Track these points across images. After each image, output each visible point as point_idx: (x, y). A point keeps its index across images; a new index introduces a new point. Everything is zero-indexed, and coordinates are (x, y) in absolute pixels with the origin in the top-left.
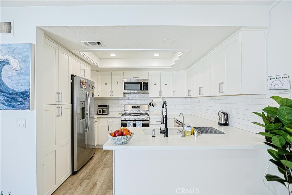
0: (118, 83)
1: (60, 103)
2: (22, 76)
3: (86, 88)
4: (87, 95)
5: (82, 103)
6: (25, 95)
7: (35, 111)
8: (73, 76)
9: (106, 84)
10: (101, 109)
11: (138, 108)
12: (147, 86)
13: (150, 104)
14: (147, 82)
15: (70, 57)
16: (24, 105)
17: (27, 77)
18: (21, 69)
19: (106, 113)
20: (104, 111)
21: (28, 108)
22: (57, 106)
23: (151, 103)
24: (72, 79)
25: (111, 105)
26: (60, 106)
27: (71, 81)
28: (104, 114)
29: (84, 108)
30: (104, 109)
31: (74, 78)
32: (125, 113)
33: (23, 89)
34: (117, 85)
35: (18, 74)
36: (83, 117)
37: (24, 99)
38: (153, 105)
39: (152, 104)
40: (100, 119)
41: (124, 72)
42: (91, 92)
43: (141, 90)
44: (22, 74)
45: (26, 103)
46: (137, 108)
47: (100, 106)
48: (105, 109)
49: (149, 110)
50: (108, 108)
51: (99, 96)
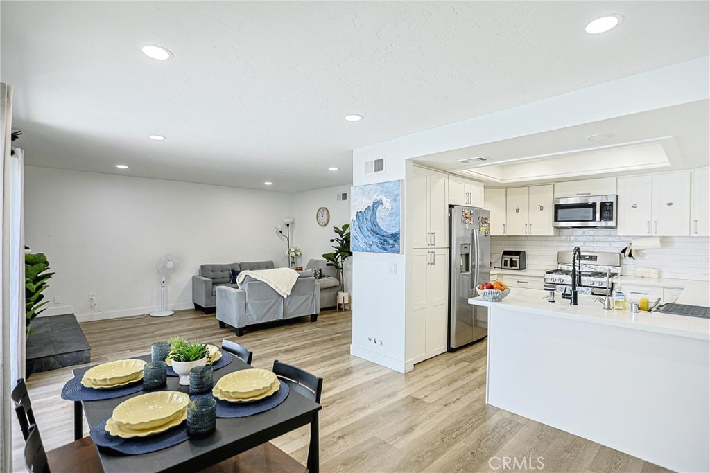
0: (541, 208)
1: (433, 246)
2: (393, 217)
3: (472, 222)
4: (473, 233)
5: (465, 247)
6: (395, 237)
7: (404, 255)
8: (451, 206)
9: (517, 211)
10: (507, 258)
11: (591, 260)
12: (611, 211)
13: (624, 251)
14: (612, 203)
15: (447, 180)
16: (394, 249)
17: (398, 217)
18: (392, 208)
19: (517, 267)
20: (513, 264)
21: (399, 252)
22: (429, 250)
23: (626, 248)
24: (450, 212)
25: (529, 251)
26: (433, 250)
27: (447, 214)
28: (513, 268)
29: (469, 254)
30: (514, 260)
31: (453, 210)
32: (559, 268)
33: (394, 231)
34: (541, 212)
35: (390, 214)
36: (467, 270)
37: (395, 241)
38: (630, 255)
39: (627, 252)
40: (504, 276)
41: (555, 184)
42: (483, 229)
43: (594, 219)
44: (393, 214)
45: (396, 246)
46: (588, 259)
47: (506, 253)
48: (516, 258)
49: (623, 266)
50: (521, 258)
51: (505, 235)
